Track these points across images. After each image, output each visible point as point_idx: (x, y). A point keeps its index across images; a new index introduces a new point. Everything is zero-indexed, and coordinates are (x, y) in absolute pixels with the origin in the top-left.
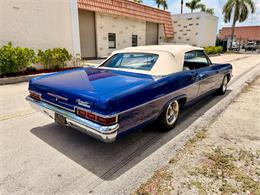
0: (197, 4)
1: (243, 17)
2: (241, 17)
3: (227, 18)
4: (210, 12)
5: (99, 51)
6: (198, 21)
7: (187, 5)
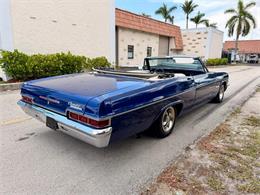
0: (202, 19)
1: (246, 32)
2: (244, 31)
3: (231, 32)
4: (213, 26)
5: (120, 61)
6: (205, 36)
7: (192, 20)
